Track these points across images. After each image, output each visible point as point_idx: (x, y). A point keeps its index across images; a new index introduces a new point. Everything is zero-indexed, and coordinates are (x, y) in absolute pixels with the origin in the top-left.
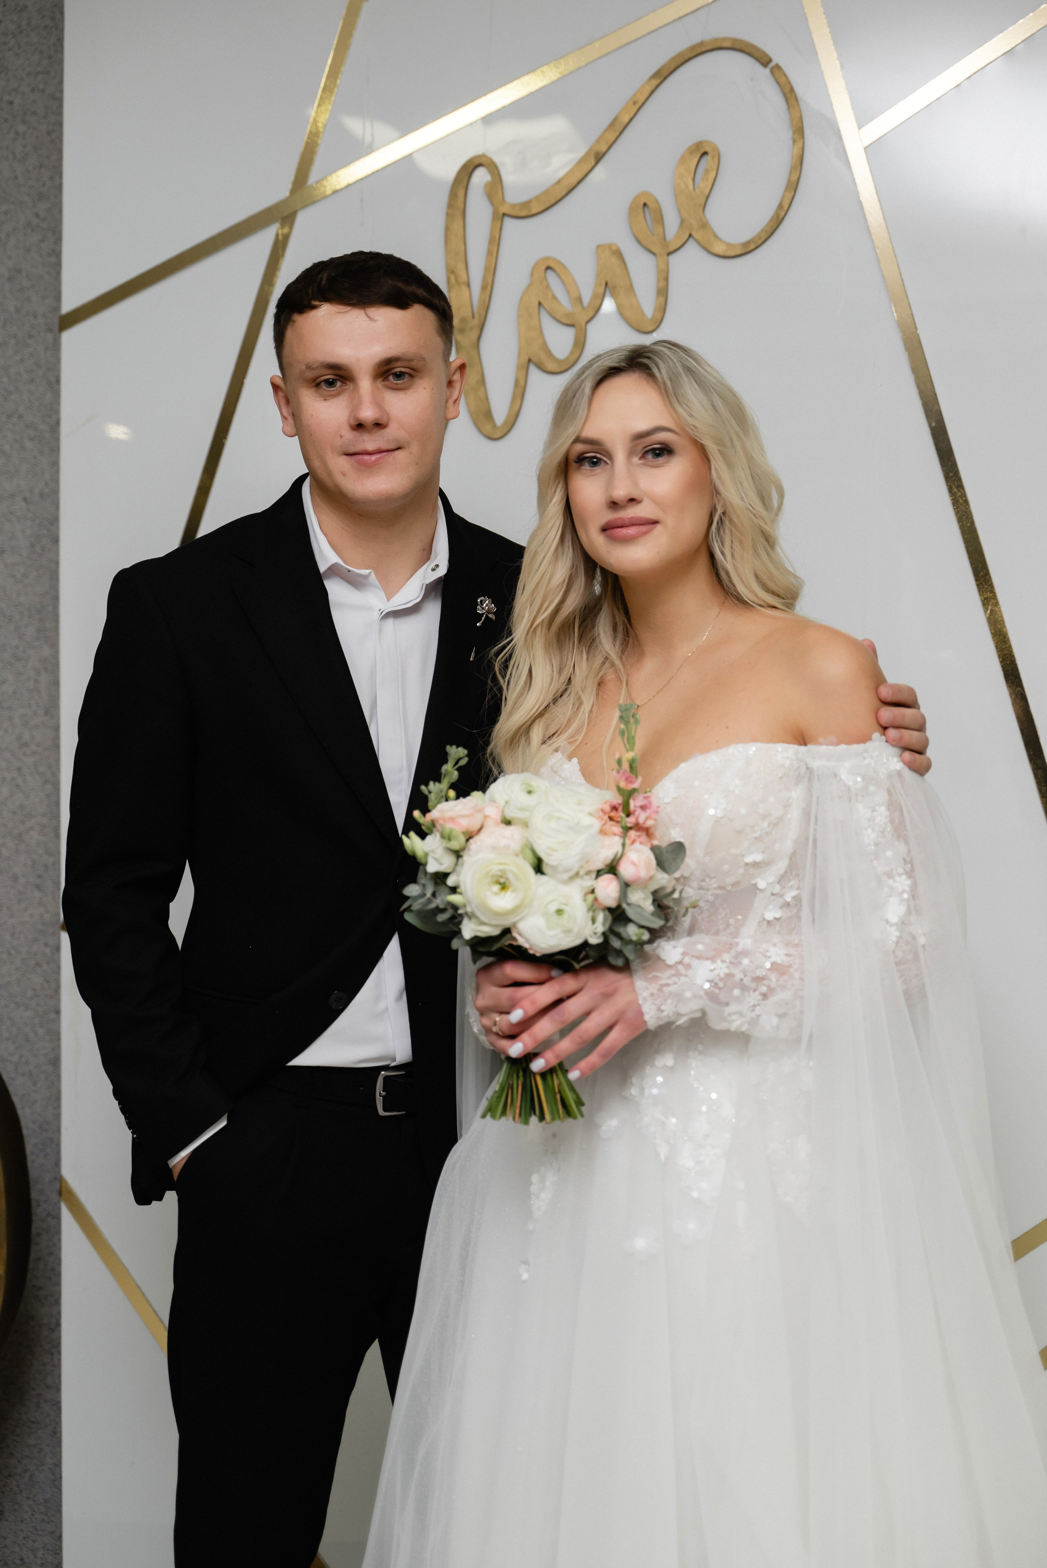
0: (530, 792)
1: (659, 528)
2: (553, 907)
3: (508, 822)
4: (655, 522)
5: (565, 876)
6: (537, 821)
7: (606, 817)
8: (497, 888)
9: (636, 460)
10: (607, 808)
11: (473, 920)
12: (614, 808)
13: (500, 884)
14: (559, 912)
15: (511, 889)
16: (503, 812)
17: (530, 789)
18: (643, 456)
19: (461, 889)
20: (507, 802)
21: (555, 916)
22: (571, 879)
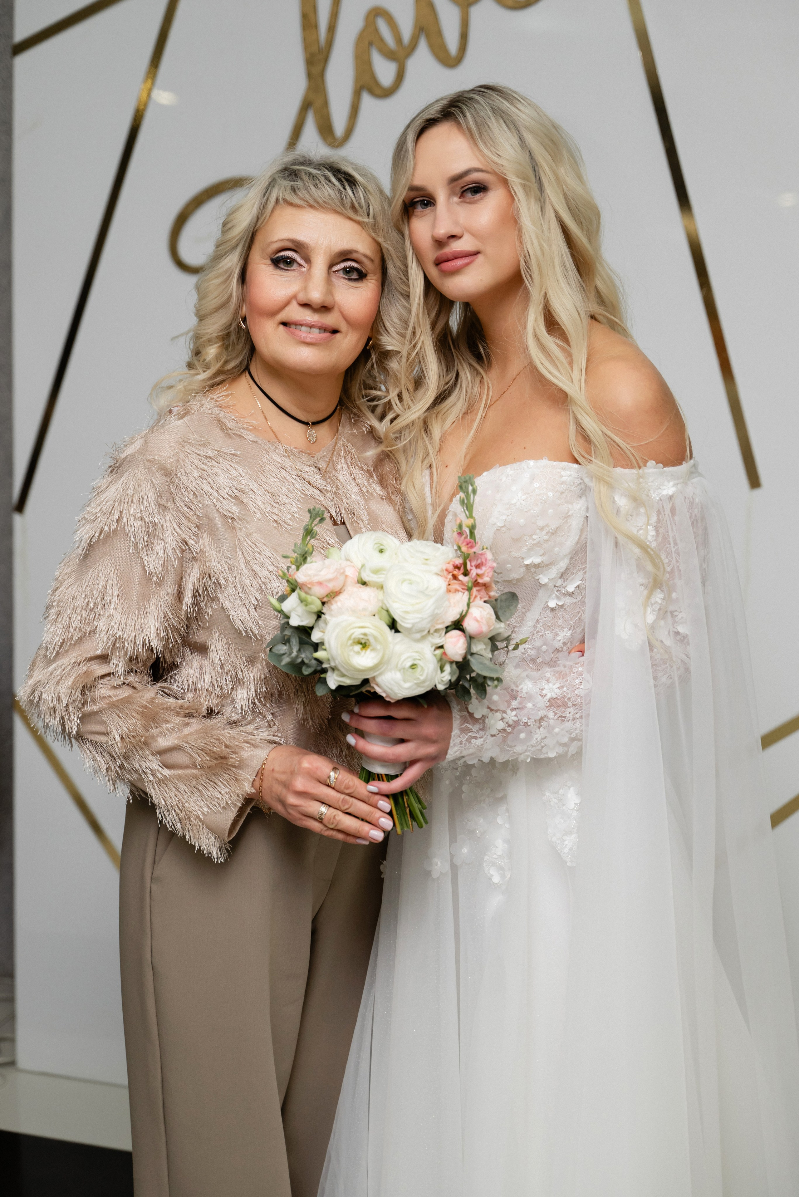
0: (381, 551)
1: (480, 258)
2: (409, 664)
3: (364, 583)
4: (477, 253)
5: (418, 636)
6: (391, 586)
7: (450, 576)
8: (358, 648)
9: (456, 199)
10: (451, 567)
11: (336, 672)
12: (457, 567)
13: (361, 644)
14: (413, 666)
15: (371, 648)
16: (359, 573)
17: (382, 547)
18: (462, 195)
19: (326, 646)
20: (363, 566)
21: (410, 670)
22: (423, 638)
